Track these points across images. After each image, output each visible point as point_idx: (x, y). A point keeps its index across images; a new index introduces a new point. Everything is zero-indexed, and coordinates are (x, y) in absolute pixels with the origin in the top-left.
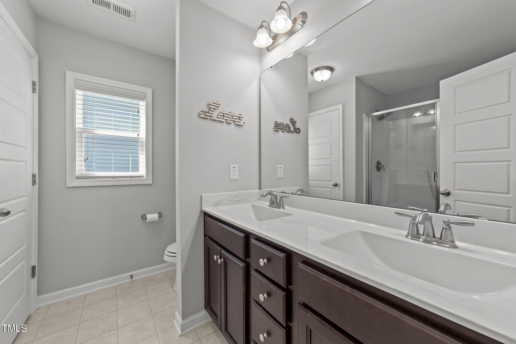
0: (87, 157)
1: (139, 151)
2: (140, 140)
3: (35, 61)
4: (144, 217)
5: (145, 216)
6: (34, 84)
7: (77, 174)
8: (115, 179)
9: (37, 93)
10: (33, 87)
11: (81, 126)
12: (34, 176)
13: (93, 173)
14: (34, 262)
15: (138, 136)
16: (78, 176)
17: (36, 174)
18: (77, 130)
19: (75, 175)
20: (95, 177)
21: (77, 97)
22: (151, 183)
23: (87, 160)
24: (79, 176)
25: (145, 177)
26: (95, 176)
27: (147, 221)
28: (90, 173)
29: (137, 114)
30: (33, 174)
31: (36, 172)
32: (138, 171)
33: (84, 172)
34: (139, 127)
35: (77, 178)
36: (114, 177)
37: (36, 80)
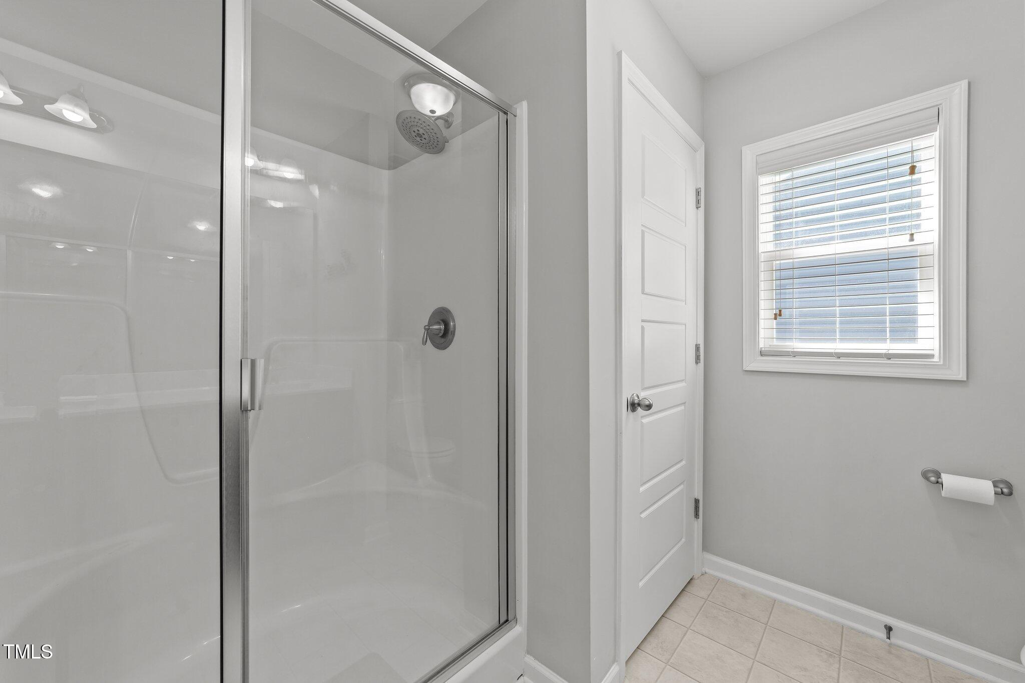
0: (780, 311)
1: (917, 282)
2: (921, 250)
3: (700, 156)
4: (933, 478)
5: (938, 475)
6: (698, 193)
7: (762, 345)
8: (842, 360)
9: (702, 206)
10: (696, 197)
11: (770, 247)
12: (697, 348)
13: (792, 344)
14: (698, 494)
15: (912, 239)
16: (763, 349)
17: (699, 345)
18: (762, 257)
19: (758, 348)
20: (795, 354)
21: (762, 190)
22: (962, 376)
23: (781, 317)
24: (766, 349)
25: (936, 359)
26: (795, 350)
27: (943, 494)
28: (786, 344)
29: (909, 178)
30: (696, 345)
31: (701, 342)
32: (914, 339)
33: (775, 342)
34: (919, 215)
35: (762, 354)
36: (839, 355)
37: (702, 185)
